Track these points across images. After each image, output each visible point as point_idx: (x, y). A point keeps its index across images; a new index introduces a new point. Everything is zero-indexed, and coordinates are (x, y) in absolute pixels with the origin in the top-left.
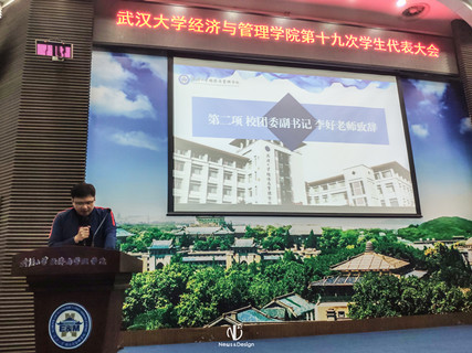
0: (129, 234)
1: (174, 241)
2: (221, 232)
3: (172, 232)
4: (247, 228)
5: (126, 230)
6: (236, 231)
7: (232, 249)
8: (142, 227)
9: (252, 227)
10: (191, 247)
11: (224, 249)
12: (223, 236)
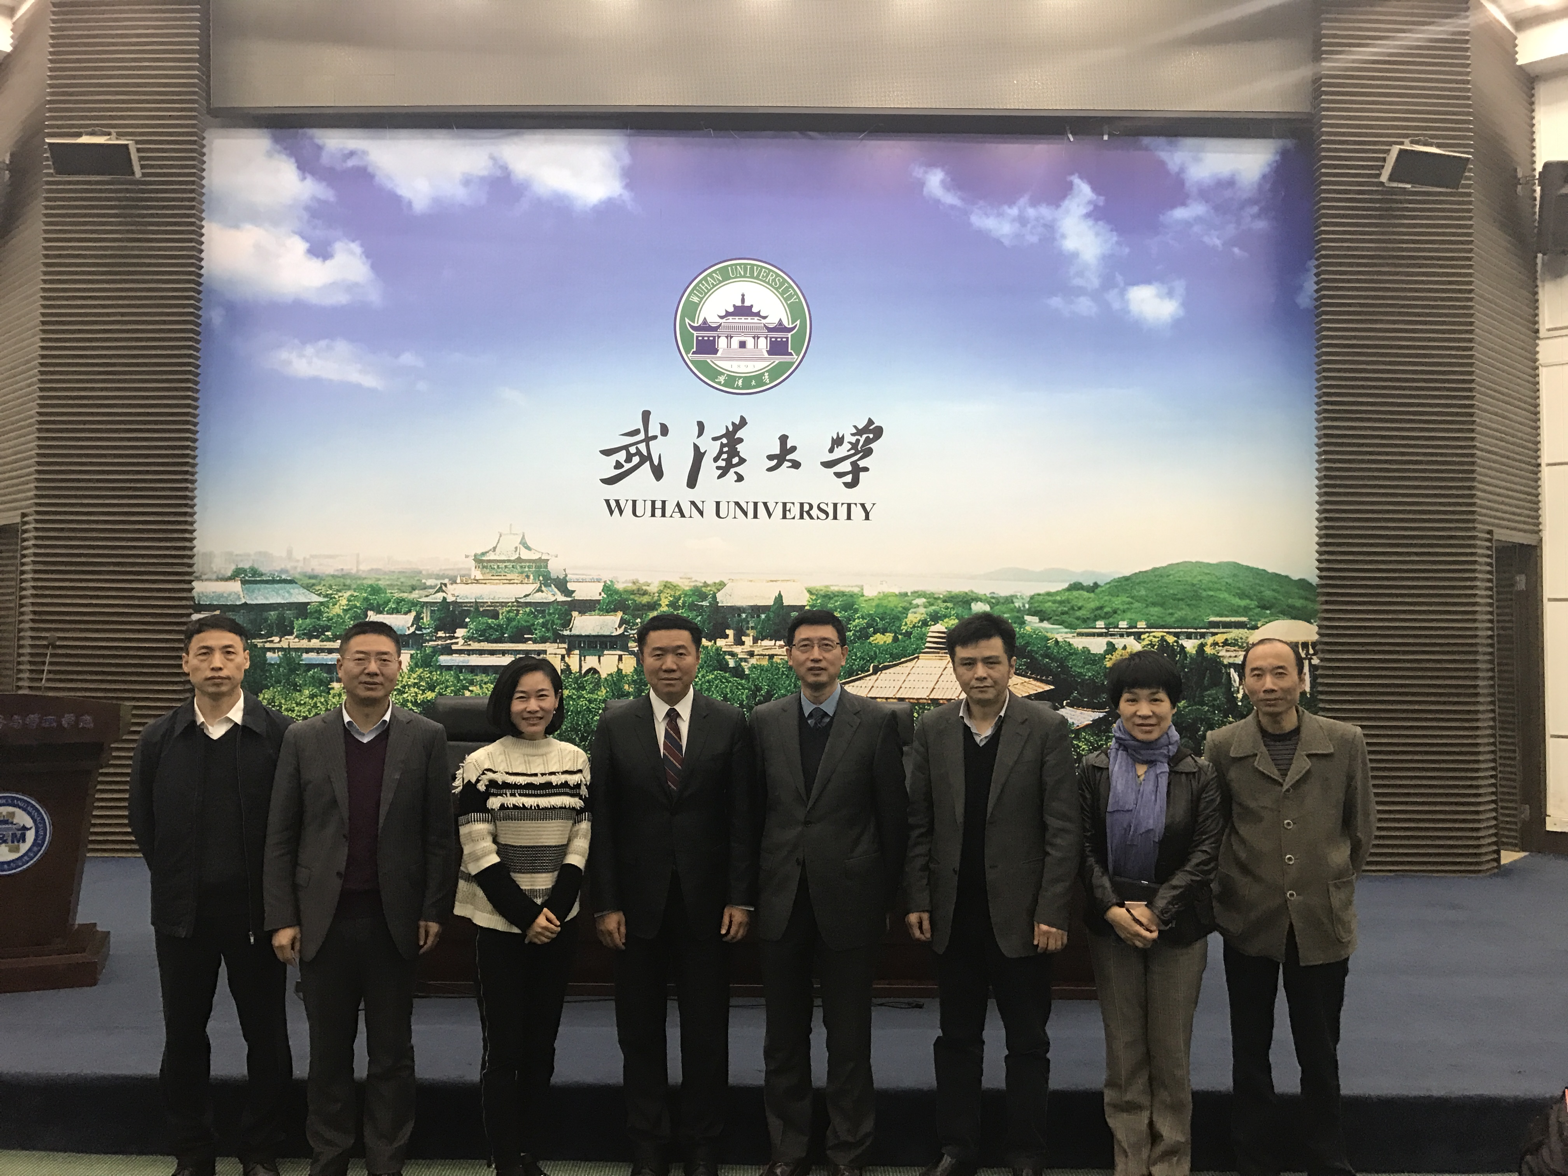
0: (315, 599)
1: (418, 618)
2: (538, 597)
3: (415, 595)
4: (607, 589)
5: (309, 587)
6: (578, 596)
7: (563, 639)
8: (342, 581)
9: (620, 586)
10: (460, 632)
11: (544, 640)
12: (541, 608)
